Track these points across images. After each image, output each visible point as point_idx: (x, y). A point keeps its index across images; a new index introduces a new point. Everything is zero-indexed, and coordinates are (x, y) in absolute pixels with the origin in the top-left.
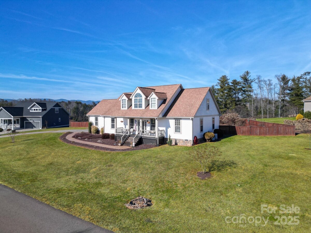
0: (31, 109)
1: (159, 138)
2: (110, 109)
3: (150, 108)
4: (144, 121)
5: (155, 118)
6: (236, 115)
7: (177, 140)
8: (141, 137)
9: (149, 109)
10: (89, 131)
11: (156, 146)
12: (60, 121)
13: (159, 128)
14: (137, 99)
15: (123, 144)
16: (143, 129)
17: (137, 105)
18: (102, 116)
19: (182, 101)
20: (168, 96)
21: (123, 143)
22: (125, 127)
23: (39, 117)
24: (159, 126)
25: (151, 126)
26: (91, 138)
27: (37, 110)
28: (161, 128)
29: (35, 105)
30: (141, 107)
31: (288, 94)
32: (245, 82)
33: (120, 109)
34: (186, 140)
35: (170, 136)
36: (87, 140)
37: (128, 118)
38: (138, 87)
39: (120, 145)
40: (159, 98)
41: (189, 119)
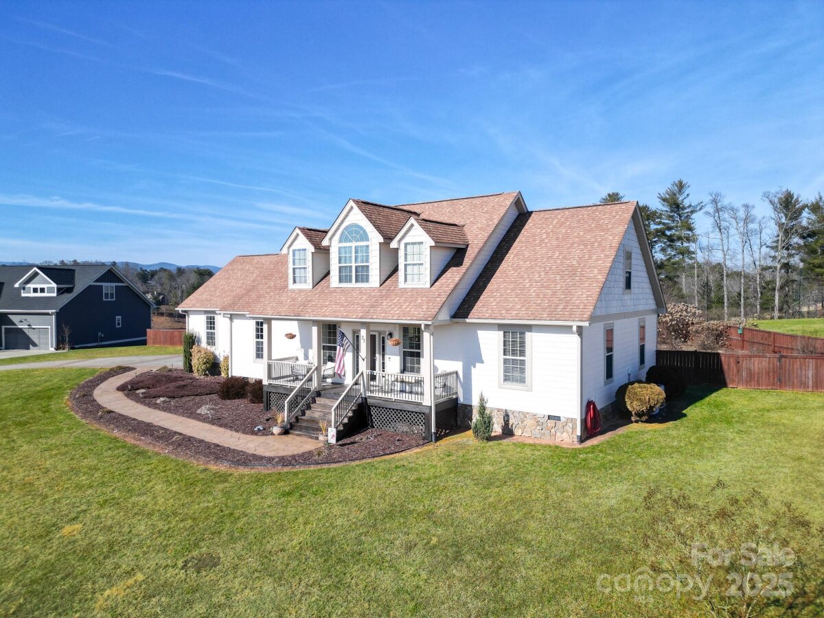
0: (24, 289)
1: (436, 406)
2: (253, 286)
3: (402, 285)
4: (377, 334)
5: (423, 323)
6: (689, 310)
7: (511, 416)
8: (366, 399)
9: (396, 286)
10: (185, 363)
11: (424, 439)
12: (119, 324)
13: (438, 363)
14: (351, 247)
15: (292, 426)
16: (373, 368)
17: (351, 272)
18: (222, 312)
19: (527, 254)
20: (470, 237)
21: (291, 424)
22: (306, 357)
23: (48, 314)
24: (437, 355)
25: (405, 354)
26: (181, 393)
27: (42, 290)
28: (445, 366)
29: (36, 274)
30: (366, 279)
31: (800, 247)
32: (672, 211)
33: (287, 286)
34: (550, 417)
35: (482, 400)
36: (164, 402)
37: (315, 322)
38: (354, 201)
39: (279, 434)
40: (438, 245)
41: (567, 329)
